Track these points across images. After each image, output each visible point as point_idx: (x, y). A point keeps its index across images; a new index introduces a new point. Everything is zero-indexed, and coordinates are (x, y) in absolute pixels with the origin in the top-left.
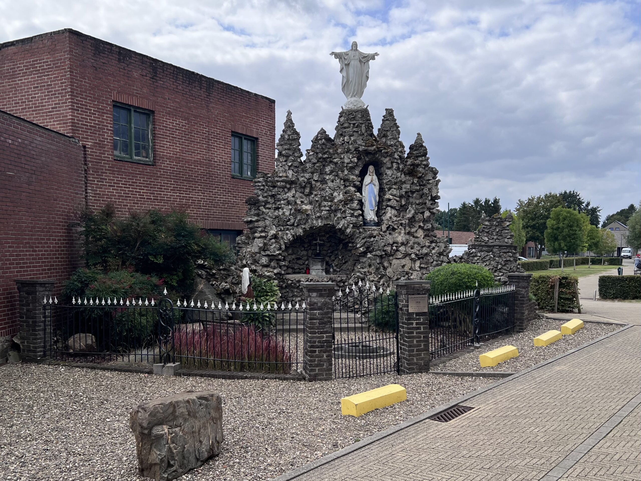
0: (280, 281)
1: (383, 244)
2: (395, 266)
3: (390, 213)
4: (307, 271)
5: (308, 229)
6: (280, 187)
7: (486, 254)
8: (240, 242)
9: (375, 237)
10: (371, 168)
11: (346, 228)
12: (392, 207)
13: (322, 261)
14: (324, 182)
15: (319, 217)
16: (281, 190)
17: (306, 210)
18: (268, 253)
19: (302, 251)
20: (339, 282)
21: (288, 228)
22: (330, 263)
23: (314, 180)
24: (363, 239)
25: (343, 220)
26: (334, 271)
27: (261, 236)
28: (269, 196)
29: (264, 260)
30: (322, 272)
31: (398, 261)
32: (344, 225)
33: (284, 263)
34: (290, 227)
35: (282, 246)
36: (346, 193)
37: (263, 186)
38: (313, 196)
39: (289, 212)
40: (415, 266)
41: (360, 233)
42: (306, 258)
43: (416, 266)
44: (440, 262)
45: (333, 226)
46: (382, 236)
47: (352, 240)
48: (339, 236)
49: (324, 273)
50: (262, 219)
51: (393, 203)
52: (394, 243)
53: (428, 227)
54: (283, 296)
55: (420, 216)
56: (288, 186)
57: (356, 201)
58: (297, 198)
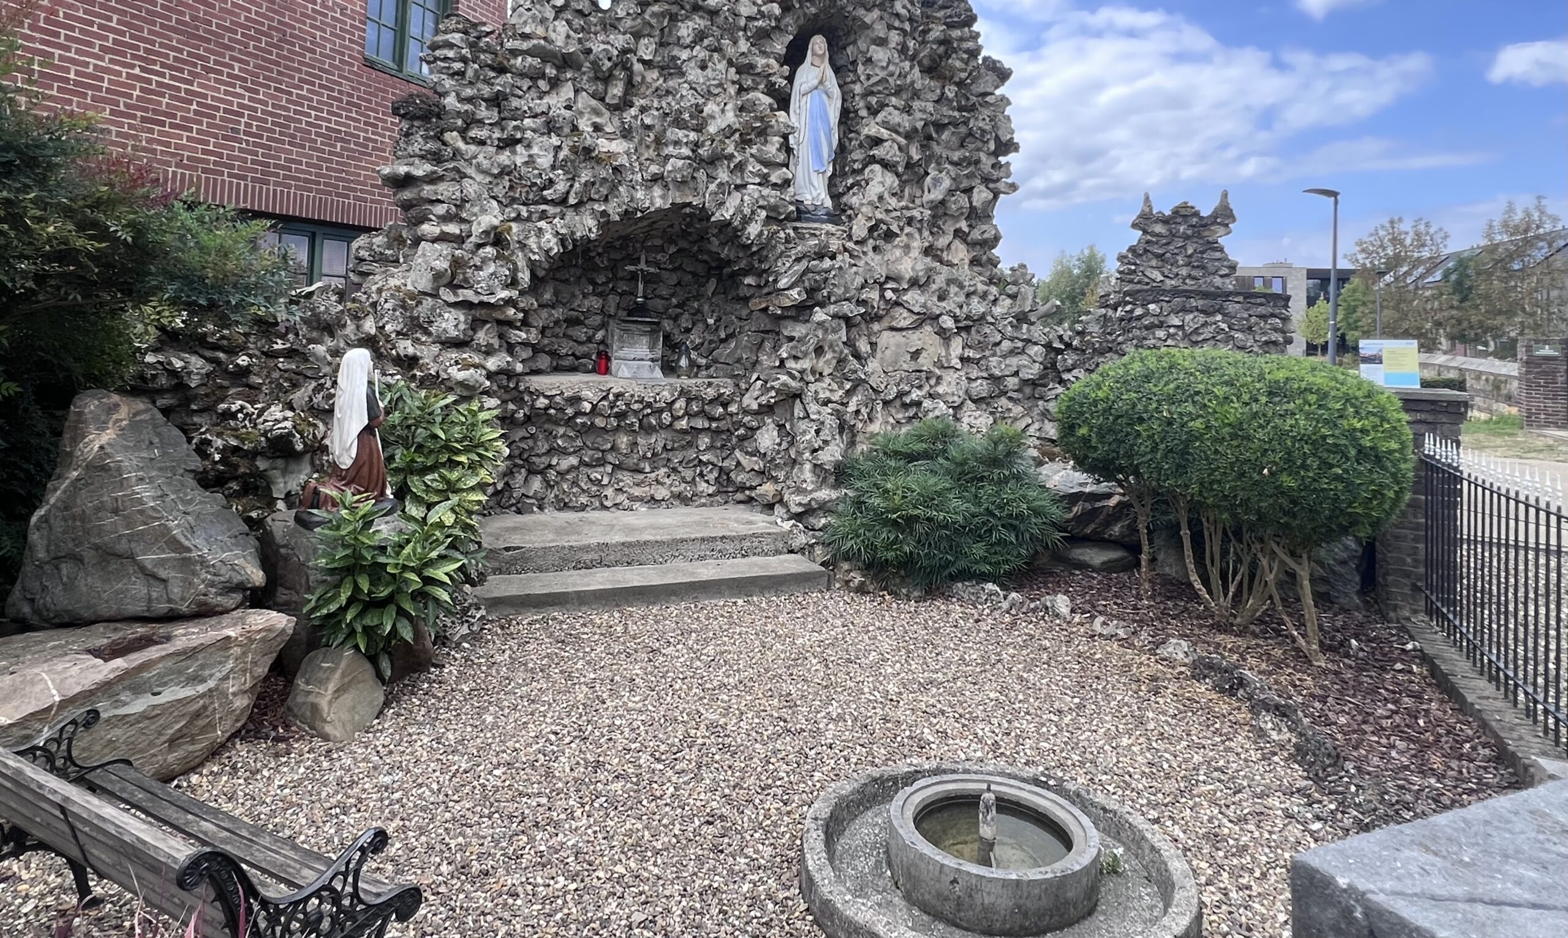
0: (506, 397)
1: (859, 280)
2: (888, 352)
3: (880, 181)
4: (602, 365)
5: (617, 218)
6: (522, 75)
7: (1202, 319)
8: (363, 253)
9: (833, 257)
10: (818, 43)
11: (746, 221)
12: (886, 165)
13: (654, 329)
14: (671, 68)
15: (656, 179)
16: (526, 84)
17: (611, 155)
18: (467, 294)
19: (585, 295)
20: (711, 402)
21: (544, 211)
22: (678, 338)
23: (641, 61)
24: (798, 260)
25: (737, 196)
26: (692, 364)
27: (442, 232)
28: (484, 100)
29: (451, 323)
30: (652, 370)
31: (898, 337)
32: (739, 210)
33: (524, 335)
34: (551, 210)
35: (520, 275)
36: (741, 109)
37: (464, 60)
38: (633, 111)
39: (550, 157)
40: (948, 354)
41: (788, 240)
42: (598, 319)
43: (953, 354)
44: (1020, 344)
45: (703, 214)
46: (851, 256)
47: (760, 262)
48: (714, 249)
49: (658, 374)
50: (452, 175)
51: (887, 151)
52: (888, 278)
53: (986, 236)
54: (517, 452)
55: (963, 200)
56: (550, 71)
57: (776, 139)
58: (581, 113)
